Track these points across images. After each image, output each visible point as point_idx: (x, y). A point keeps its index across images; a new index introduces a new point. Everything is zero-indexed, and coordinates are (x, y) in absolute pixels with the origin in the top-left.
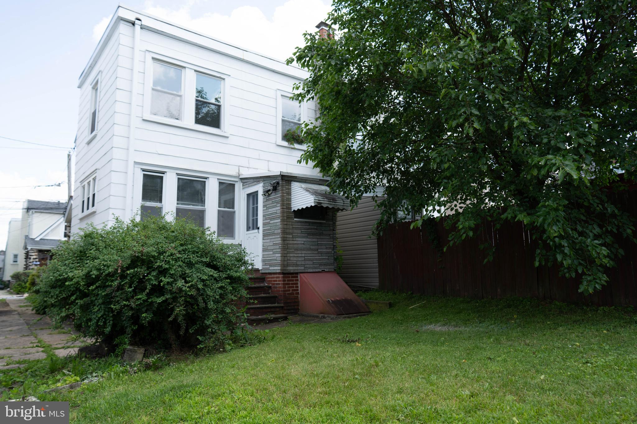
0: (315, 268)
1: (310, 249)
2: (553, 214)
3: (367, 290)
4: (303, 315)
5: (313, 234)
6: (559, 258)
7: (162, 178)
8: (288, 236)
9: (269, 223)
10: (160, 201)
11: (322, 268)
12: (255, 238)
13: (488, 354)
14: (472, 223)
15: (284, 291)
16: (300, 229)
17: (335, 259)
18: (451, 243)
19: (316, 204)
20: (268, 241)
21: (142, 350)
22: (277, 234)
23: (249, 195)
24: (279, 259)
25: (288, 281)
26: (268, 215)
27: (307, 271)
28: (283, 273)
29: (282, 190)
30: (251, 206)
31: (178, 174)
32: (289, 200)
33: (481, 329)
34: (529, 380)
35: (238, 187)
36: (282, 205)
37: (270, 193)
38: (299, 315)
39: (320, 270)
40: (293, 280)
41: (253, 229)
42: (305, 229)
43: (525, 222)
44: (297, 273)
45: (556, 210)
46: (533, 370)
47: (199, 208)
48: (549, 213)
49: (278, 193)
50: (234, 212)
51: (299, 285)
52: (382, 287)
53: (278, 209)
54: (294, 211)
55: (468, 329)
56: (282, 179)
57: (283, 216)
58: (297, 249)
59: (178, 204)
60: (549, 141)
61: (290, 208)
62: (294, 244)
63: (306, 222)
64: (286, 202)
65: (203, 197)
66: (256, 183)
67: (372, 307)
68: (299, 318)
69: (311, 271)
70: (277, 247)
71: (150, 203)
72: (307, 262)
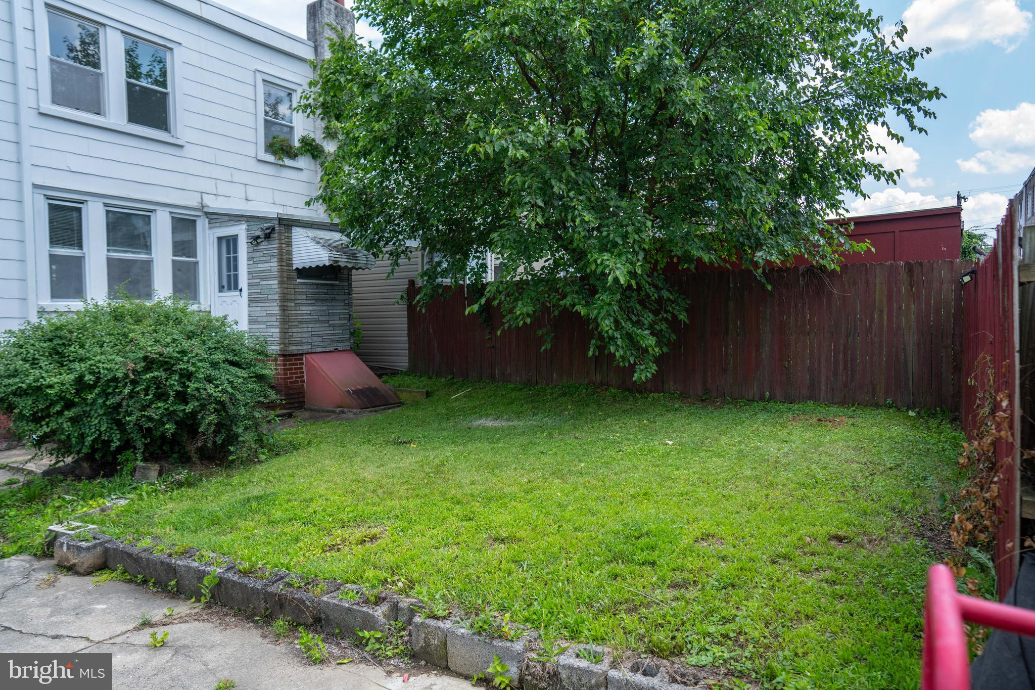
0: (326, 346)
1: (318, 321)
2: (606, 308)
3: (394, 373)
4: (311, 410)
5: (323, 301)
6: (612, 349)
7: (79, 210)
8: (289, 304)
9: (258, 284)
10: (80, 246)
11: (335, 346)
12: (235, 304)
13: (541, 448)
14: (530, 309)
15: (285, 379)
16: (306, 293)
17: (352, 334)
18: (507, 325)
19: (331, 263)
20: (259, 309)
21: (157, 467)
22: (273, 301)
23: (220, 239)
24: (278, 335)
25: (290, 365)
26: (257, 272)
27: (314, 350)
28: (283, 355)
29: (280, 239)
30: (224, 255)
31: (106, 205)
32: (290, 253)
33: (535, 423)
34: (572, 468)
35: (202, 224)
36: (281, 260)
37: (259, 241)
38: (306, 409)
39: (332, 349)
40: (296, 364)
41: (229, 289)
42: (311, 293)
43: (582, 314)
44: (302, 355)
45: (609, 304)
46: (577, 460)
47: (142, 256)
48: (602, 307)
49: (273, 242)
50: (197, 263)
51: (304, 370)
52: (413, 370)
53: (273, 265)
54: (297, 269)
55: (521, 424)
56: (280, 224)
57: (282, 277)
58: (301, 322)
59: (108, 251)
60: (609, 235)
61: (291, 265)
62: (297, 315)
63: (313, 284)
64: (285, 257)
65: (148, 240)
66: (233, 223)
67: (404, 396)
68: (307, 414)
69: (320, 350)
70: (274, 319)
71: (63, 250)
72: (316, 339)
